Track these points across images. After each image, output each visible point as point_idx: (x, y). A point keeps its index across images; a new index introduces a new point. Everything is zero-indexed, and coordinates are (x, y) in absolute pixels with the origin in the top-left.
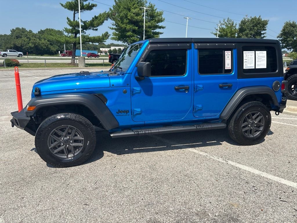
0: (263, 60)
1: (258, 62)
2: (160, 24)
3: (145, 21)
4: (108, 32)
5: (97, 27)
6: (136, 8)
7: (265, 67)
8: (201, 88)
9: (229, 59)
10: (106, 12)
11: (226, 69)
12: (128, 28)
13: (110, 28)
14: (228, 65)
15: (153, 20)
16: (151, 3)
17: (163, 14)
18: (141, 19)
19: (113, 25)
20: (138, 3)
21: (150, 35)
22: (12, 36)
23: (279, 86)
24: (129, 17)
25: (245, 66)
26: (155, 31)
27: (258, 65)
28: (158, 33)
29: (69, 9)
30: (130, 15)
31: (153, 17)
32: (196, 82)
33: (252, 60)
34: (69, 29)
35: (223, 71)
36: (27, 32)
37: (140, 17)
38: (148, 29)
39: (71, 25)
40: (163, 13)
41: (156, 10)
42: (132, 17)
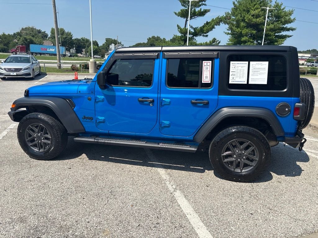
0: (261, 73)
1: (252, 75)
2: (288, 26)
3: (267, 23)
4: (216, 38)
5: (207, 33)
6: (257, 9)
7: (265, 82)
8: (167, 102)
9: (208, 70)
10: (219, 17)
11: (203, 82)
12: (244, 32)
13: (226, 33)
14: (206, 77)
15: (278, 21)
16: (277, 2)
17: (292, 13)
18: (261, 22)
19: (228, 30)
20: (260, 3)
21: (273, 39)
22: (148, 44)
23: (287, 109)
24: (246, 20)
25: (231, 80)
26: (281, 34)
27: (253, 79)
28: (284, 37)
29: (181, 17)
30: (248, 17)
31: (278, 18)
32: (162, 95)
33: (243, 73)
34: (179, 36)
35: (199, 85)
36: (161, 40)
37: (259, 19)
38: (270, 33)
39: (181, 32)
40: (294, 12)
41: (283, 9)
42: (249, 20)
